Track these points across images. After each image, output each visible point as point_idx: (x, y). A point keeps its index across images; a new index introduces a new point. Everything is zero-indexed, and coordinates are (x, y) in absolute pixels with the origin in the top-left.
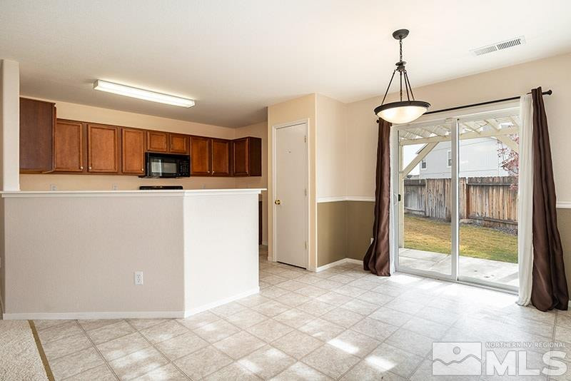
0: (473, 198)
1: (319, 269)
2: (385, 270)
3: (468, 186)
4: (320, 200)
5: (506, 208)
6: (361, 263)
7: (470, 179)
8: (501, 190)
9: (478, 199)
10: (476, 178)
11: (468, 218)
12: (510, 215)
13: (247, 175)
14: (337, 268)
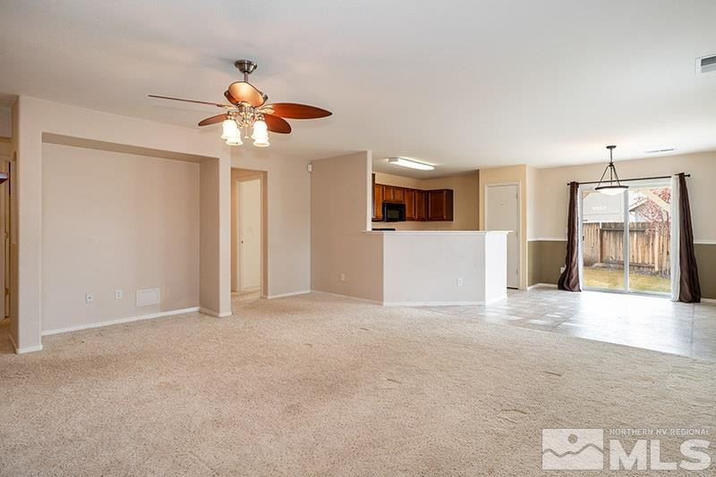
0: (606, 243)
1: (528, 288)
2: (576, 288)
3: (602, 231)
4: (529, 239)
5: (640, 250)
6: (557, 286)
7: (604, 224)
8: (635, 235)
9: (612, 245)
10: (610, 224)
11: (602, 262)
12: (643, 258)
13: (444, 220)
14: (538, 288)
